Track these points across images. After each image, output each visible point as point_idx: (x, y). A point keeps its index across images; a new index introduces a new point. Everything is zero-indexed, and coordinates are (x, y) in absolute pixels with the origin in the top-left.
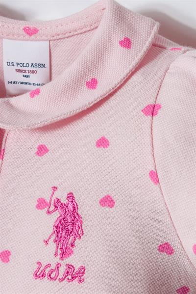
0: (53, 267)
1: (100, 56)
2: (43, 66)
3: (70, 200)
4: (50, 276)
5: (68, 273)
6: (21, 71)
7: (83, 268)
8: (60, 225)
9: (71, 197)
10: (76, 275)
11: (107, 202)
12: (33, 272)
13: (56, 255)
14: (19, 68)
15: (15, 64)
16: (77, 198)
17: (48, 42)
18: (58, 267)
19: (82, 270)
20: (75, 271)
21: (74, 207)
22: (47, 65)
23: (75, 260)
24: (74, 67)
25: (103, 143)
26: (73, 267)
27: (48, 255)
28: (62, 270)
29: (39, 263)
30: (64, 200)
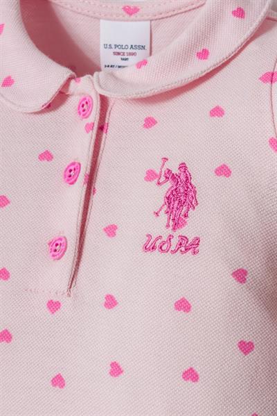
0: (165, 238)
1: (212, 25)
2: (143, 47)
3: (183, 170)
4: (161, 248)
5: (181, 244)
6: (119, 54)
7: (198, 239)
8: (171, 196)
9: (183, 167)
10: (190, 246)
11: (223, 171)
12: (142, 245)
13: (168, 226)
14: (117, 50)
15: (113, 46)
16: (190, 168)
17: (149, 22)
18: (170, 239)
19: (197, 242)
20: (189, 243)
21: (187, 177)
22: (147, 47)
23: (189, 231)
24: (184, 37)
25: (217, 112)
26: (186, 238)
27: (160, 227)
28: (175, 242)
29: (149, 236)
30: (175, 171)
